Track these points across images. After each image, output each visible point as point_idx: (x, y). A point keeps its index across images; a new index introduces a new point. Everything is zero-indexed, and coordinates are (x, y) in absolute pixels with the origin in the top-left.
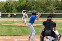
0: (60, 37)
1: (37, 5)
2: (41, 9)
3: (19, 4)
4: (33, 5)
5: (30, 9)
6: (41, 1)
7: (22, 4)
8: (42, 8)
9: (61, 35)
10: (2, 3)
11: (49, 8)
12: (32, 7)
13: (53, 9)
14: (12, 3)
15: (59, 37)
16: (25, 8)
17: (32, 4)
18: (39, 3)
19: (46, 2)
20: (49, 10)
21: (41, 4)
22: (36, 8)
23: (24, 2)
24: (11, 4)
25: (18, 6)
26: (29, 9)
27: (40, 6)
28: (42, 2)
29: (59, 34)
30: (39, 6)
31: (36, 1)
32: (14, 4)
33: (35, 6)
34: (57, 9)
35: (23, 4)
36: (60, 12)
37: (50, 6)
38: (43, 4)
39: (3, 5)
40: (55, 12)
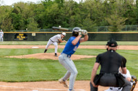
0: (134, 84)
1: (83, 13)
2: (91, 22)
3: (44, 11)
4: (73, 14)
5: (68, 22)
6: (92, 5)
7: (48, 10)
8: (94, 20)
9: (136, 80)
10: (5, 8)
11: (109, 20)
12: (72, 17)
13: (118, 22)
14: (27, 8)
15: (132, 84)
16: (56, 20)
17: (71, 12)
18: (88, 8)
19: (103, 6)
20: (109, 25)
21: (92, 12)
22: (80, 21)
23: (53, 6)
24: (24, 10)
25: (41, 15)
26: (64, 23)
27: (89, 15)
28: (95, 6)
29: (132, 78)
30: (86, 15)
31: (80, 4)
32: (32, 12)
33: (78, 15)
34: (127, 22)
35: (51, 10)
36: (134, 29)
37: (112, 16)
38: (95, 10)
39: (7, 14)
40: (124, 30)
